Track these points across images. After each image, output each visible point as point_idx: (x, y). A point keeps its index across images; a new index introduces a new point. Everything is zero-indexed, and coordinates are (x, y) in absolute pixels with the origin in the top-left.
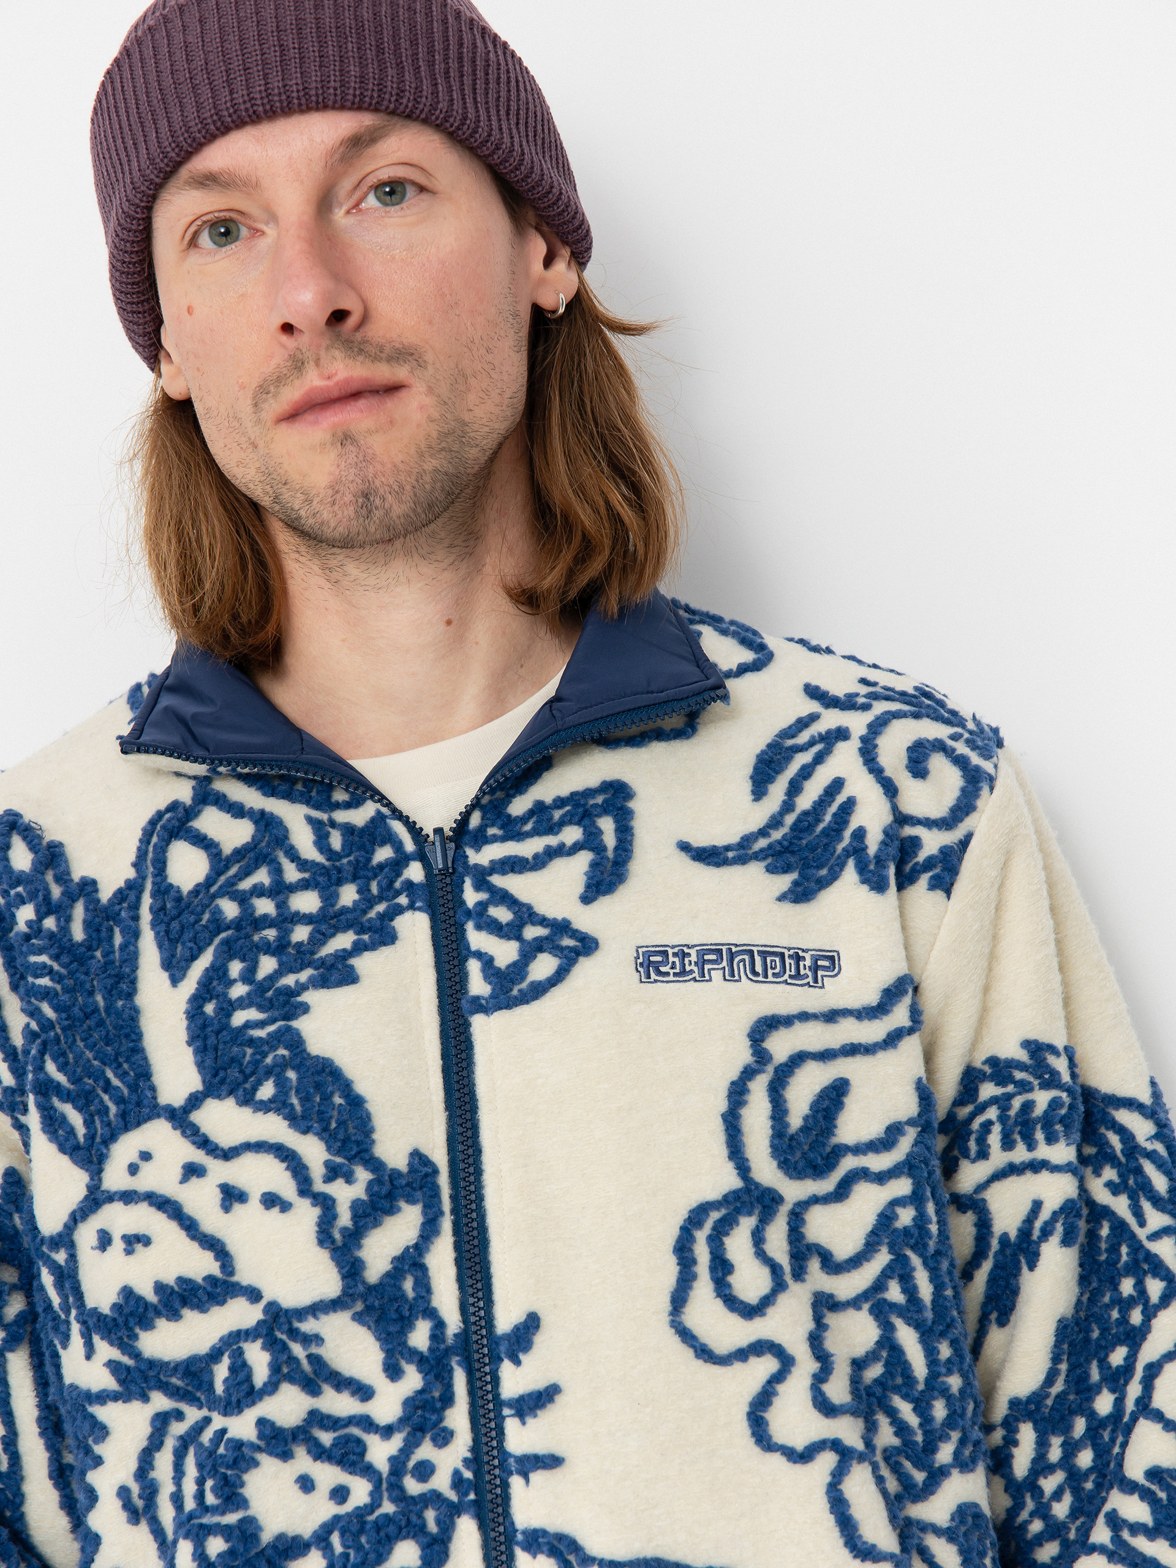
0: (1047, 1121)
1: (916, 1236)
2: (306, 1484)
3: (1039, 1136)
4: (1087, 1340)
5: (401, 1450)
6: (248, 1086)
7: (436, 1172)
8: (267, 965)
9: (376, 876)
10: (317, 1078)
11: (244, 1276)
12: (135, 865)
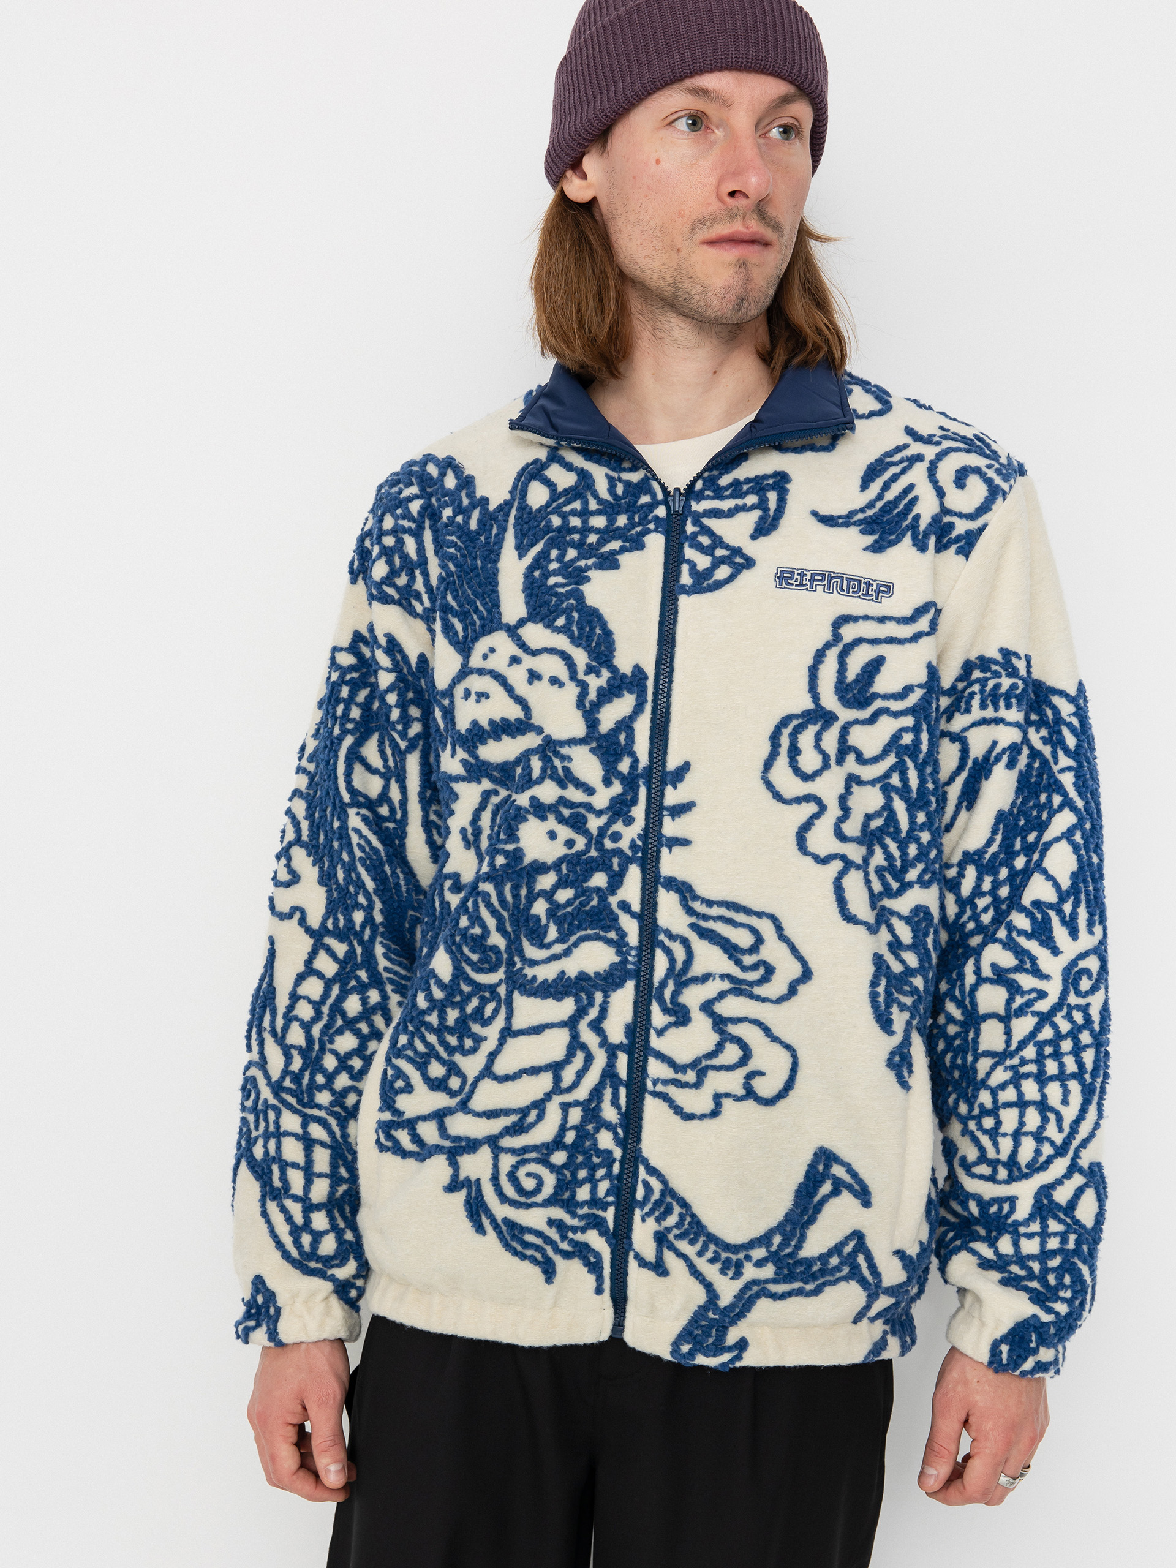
0: (1008, 696)
1: (913, 750)
2: (552, 835)
3: (1002, 703)
4: (1016, 825)
5: (605, 824)
6: (551, 618)
7: (646, 678)
8: (572, 554)
9: (639, 511)
10: (589, 618)
11: (536, 720)
12: (510, 492)
